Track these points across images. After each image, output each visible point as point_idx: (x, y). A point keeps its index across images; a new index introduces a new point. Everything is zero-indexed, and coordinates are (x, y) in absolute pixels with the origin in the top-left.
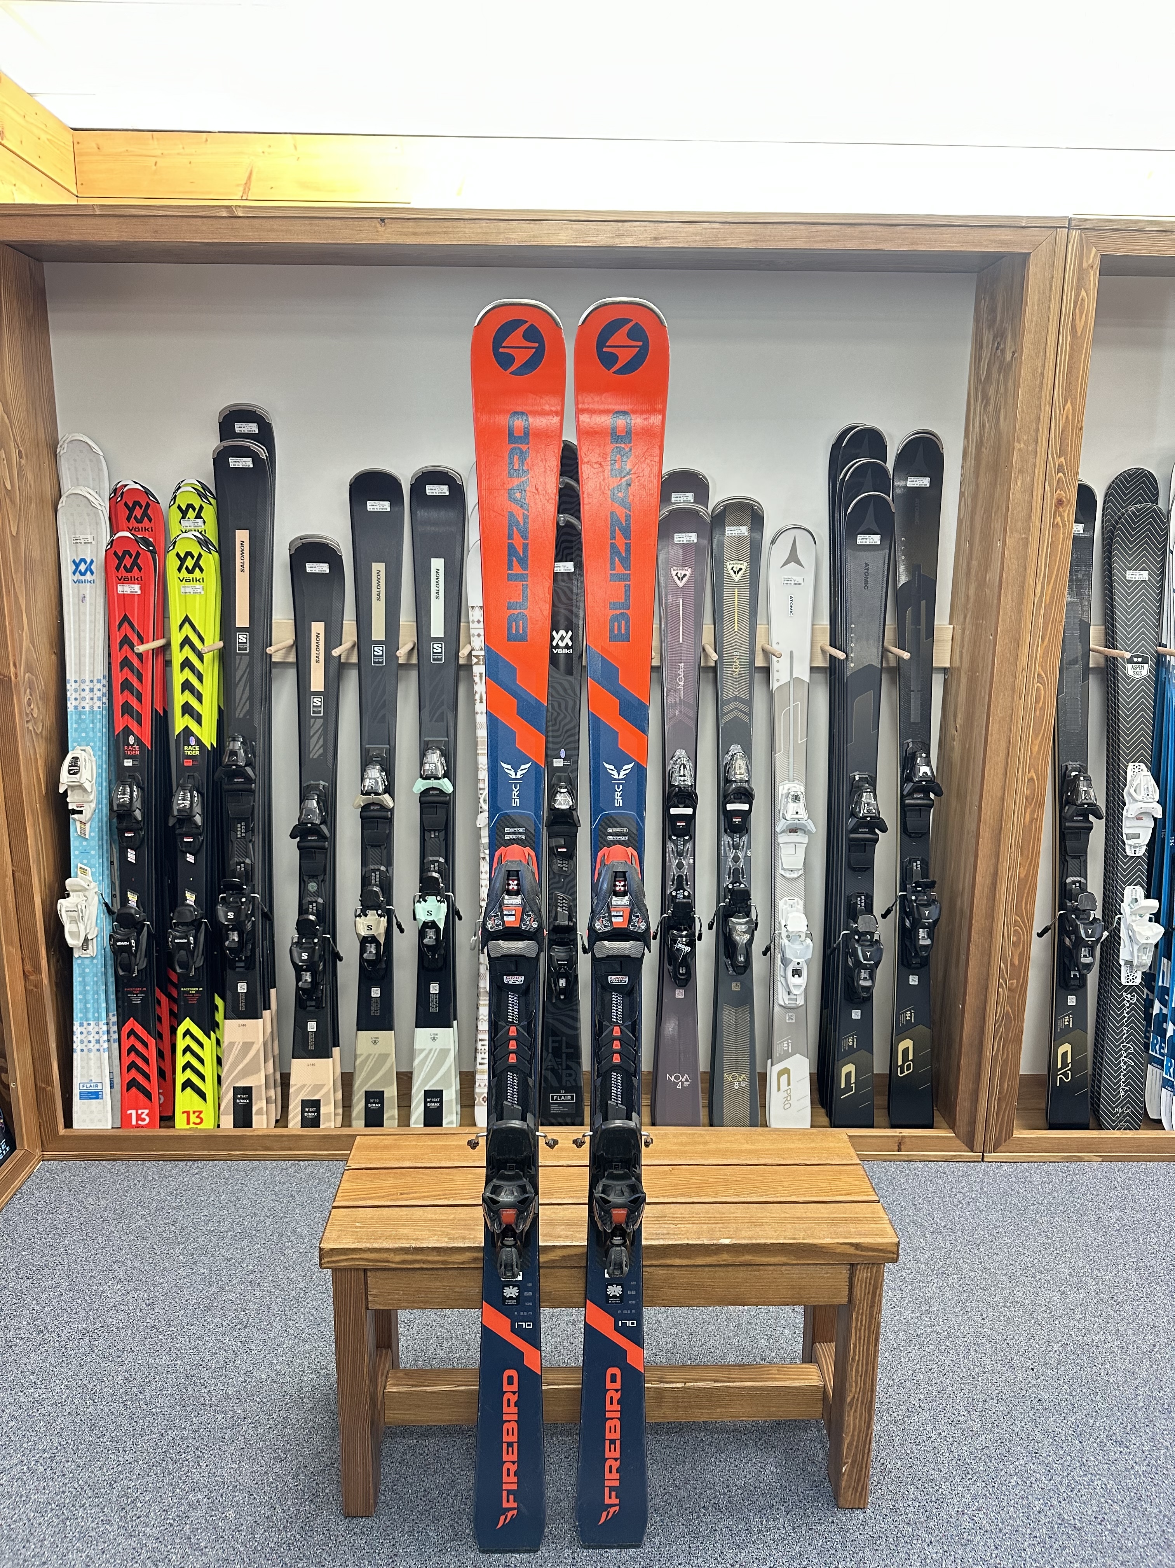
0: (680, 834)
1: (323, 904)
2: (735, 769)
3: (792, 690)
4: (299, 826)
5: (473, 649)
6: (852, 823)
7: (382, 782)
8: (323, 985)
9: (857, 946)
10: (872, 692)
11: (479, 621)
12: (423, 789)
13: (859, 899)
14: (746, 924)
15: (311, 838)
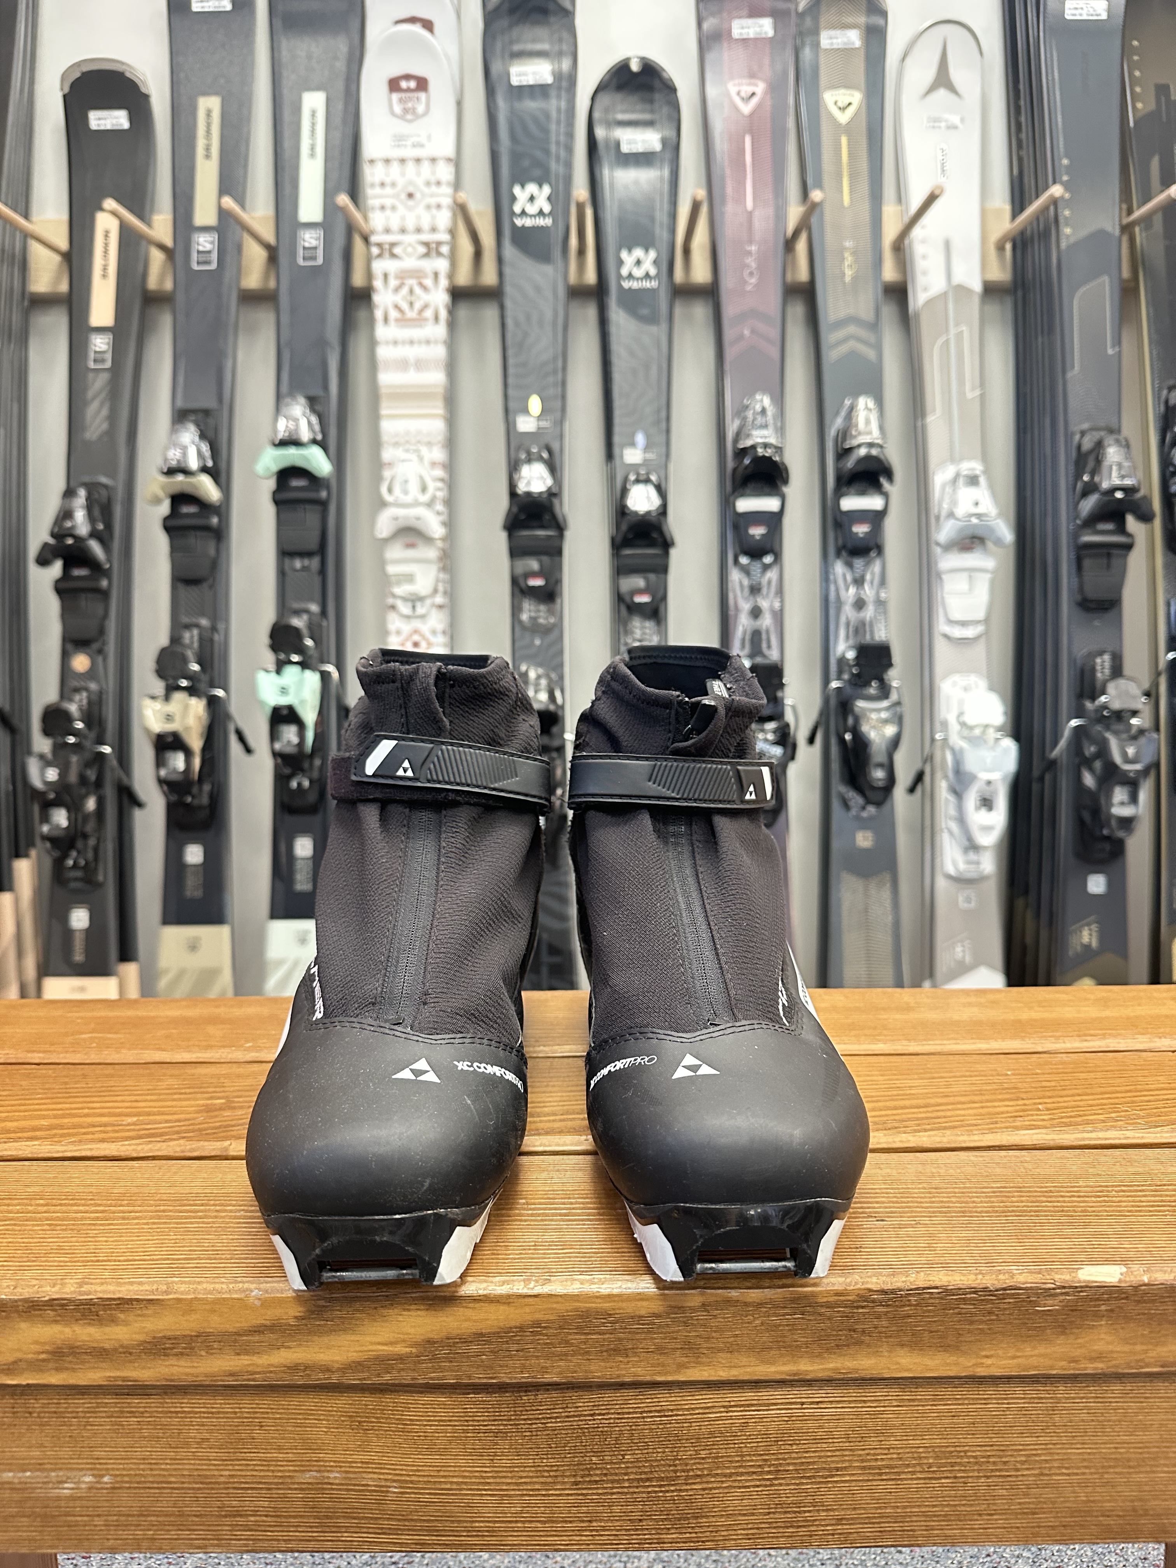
0: (756, 552)
1: (100, 693)
2: (857, 426)
3: (951, 306)
4: (51, 541)
5: (372, 232)
6: (1088, 505)
7: (200, 454)
8: (98, 840)
9: (1108, 735)
10: (1106, 279)
11: (383, 185)
12: (275, 468)
13: (1098, 660)
14: (887, 709)
15: (78, 572)
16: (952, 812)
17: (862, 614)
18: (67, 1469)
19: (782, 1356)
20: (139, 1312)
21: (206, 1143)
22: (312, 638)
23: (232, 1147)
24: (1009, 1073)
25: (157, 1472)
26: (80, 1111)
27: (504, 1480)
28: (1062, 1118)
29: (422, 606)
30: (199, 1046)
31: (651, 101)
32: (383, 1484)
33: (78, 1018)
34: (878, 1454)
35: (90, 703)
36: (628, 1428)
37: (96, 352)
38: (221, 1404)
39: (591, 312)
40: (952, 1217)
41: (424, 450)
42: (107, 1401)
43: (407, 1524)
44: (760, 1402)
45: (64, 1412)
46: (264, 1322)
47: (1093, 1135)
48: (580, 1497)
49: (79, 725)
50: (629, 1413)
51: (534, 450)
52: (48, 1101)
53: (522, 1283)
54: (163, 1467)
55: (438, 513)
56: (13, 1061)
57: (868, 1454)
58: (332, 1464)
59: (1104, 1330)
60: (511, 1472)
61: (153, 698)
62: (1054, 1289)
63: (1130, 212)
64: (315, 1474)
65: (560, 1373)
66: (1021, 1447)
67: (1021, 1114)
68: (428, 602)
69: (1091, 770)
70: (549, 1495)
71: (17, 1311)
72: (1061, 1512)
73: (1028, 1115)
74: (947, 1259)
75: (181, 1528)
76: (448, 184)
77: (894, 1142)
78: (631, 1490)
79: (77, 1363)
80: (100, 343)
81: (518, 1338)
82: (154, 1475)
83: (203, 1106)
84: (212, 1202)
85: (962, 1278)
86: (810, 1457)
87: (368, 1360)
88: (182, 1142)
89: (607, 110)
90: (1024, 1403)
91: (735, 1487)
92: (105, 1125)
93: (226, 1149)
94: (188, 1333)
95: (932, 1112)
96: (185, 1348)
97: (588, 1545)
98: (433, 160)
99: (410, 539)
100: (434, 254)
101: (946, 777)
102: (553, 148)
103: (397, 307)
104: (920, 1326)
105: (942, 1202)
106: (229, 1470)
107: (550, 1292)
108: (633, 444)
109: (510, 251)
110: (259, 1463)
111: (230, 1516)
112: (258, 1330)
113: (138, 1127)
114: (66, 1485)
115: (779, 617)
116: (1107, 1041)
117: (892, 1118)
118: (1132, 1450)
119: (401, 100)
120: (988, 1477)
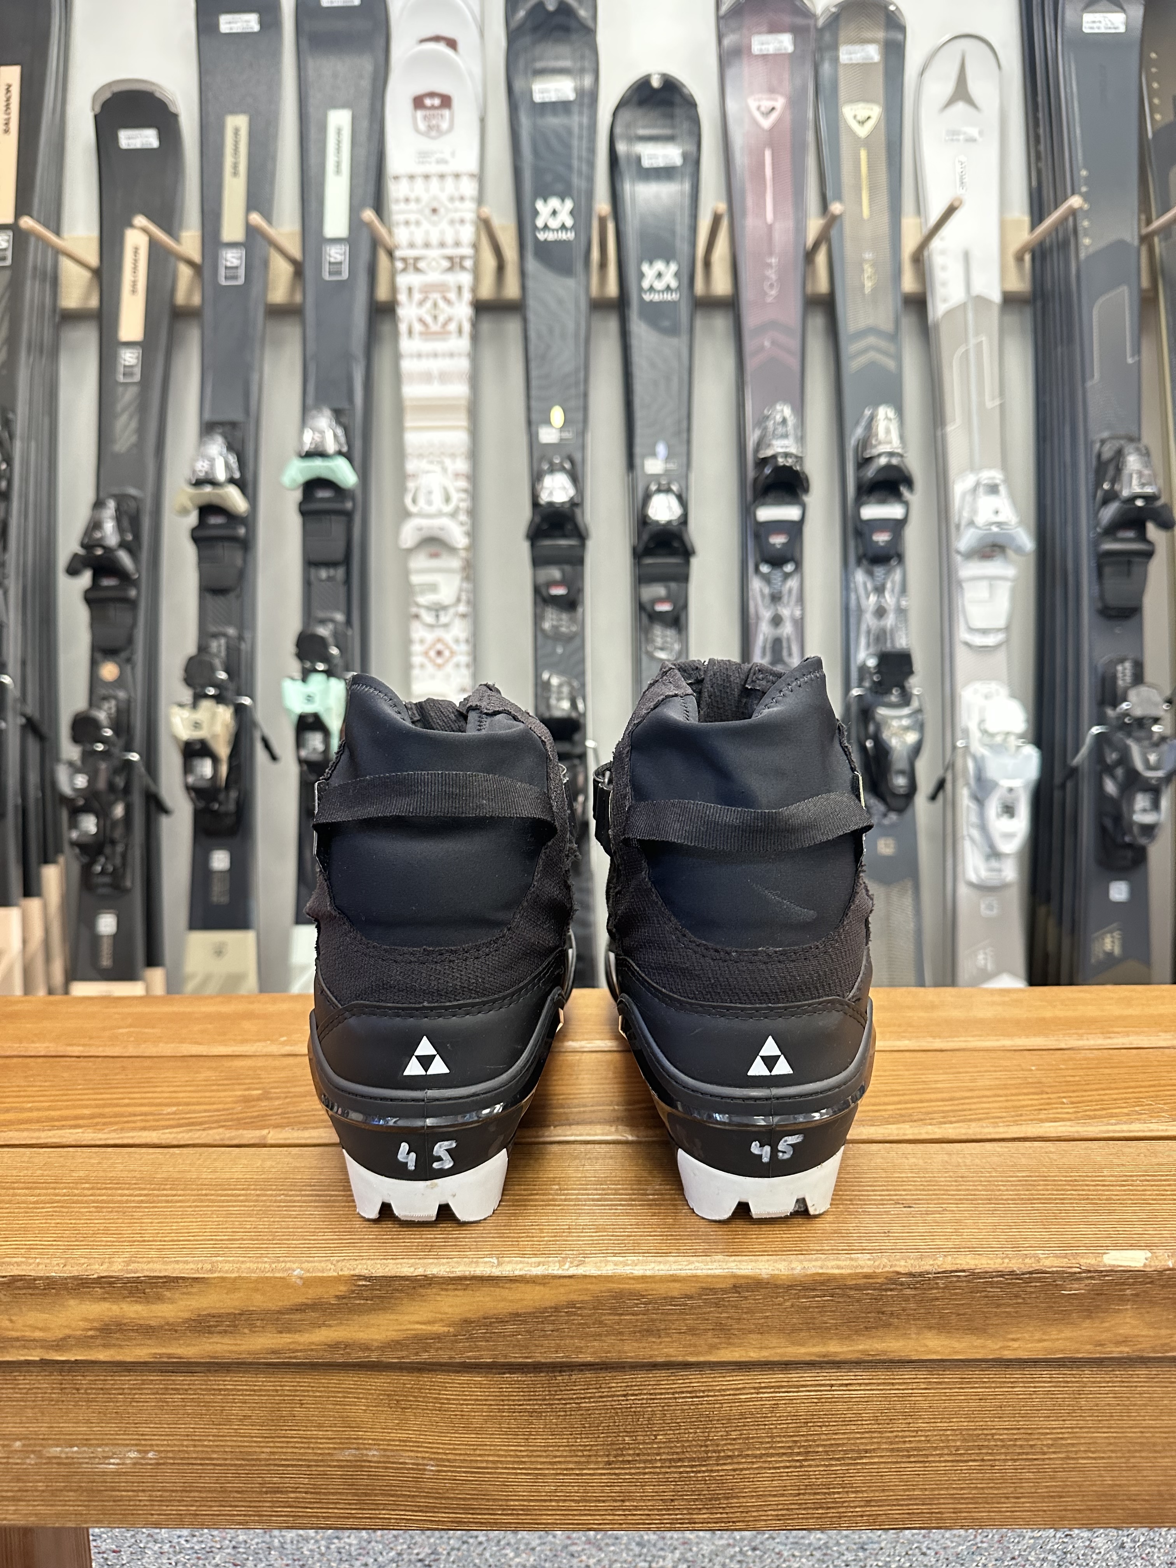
0: (777, 560)
1: (129, 701)
2: (877, 435)
3: (970, 316)
4: (81, 551)
5: (397, 247)
6: (1108, 513)
7: (227, 466)
8: (127, 846)
9: (1130, 742)
10: (1124, 290)
11: (407, 200)
12: (301, 479)
13: (1120, 668)
14: (909, 716)
15: (108, 582)
16: (974, 818)
17: (882, 623)
18: (113, 1445)
19: (812, 1337)
20: (185, 1290)
21: (245, 1132)
22: (337, 647)
23: (270, 1135)
24: (1033, 1068)
25: (200, 1449)
26: (121, 1101)
27: (539, 1459)
28: (1086, 1111)
29: (446, 615)
30: (234, 1040)
31: (672, 116)
32: (421, 1462)
33: (115, 1013)
34: (906, 1437)
35: (118, 711)
36: (660, 1408)
37: (125, 366)
38: (263, 1382)
39: (612, 325)
40: (978, 1204)
41: (448, 462)
42: (152, 1378)
43: (443, 1502)
44: (790, 1384)
45: (111, 1389)
46: (305, 1301)
47: (1117, 1128)
48: (613, 1477)
49: (108, 733)
50: (661, 1394)
51: (557, 461)
52: (91, 1091)
53: (557, 1264)
54: (206, 1443)
55: (462, 524)
56: (53, 1054)
57: (896, 1437)
58: (370, 1442)
59: (1130, 1314)
60: (545, 1451)
61: (181, 705)
62: (1079, 1273)
63: (1149, 222)
64: (353, 1452)
65: (594, 1353)
66: (1048, 1431)
67: (1046, 1107)
68: (452, 611)
69: (1113, 777)
70: (582, 1475)
71: (66, 1289)
72: (1087, 1495)
73: (1052, 1108)
74: (974, 1243)
75: (223, 1503)
76: (472, 199)
77: (920, 1133)
78: (663, 1470)
79: (125, 1340)
80: (129, 358)
81: (553, 1318)
82: (198, 1452)
83: (240, 1096)
84: (253, 1187)
85: (989, 1262)
86: (839, 1439)
87: (407, 1339)
88: (221, 1130)
89: (628, 126)
90: (1050, 1387)
91: (765, 1468)
92: (146, 1114)
93: (265, 1137)
94: (233, 1310)
95: (957, 1105)
96: (229, 1326)
97: (621, 1524)
98: (457, 176)
99: (433, 549)
100: (457, 268)
101: (967, 784)
102: (575, 163)
103: (421, 320)
104: (947, 1309)
105: (968, 1190)
106: (270, 1447)
107: (584, 1273)
108: (654, 454)
109: (532, 265)
110: (299, 1440)
111: (271, 1492)
112: (300, 1309)
113: (177, 1117)
114: (112, 1461)
115: (800, 624)
116: (1131, 1038)
117: (918, 1110)
118: (1157, 1435)
119: (425, 118)
120: (1015, 1460)
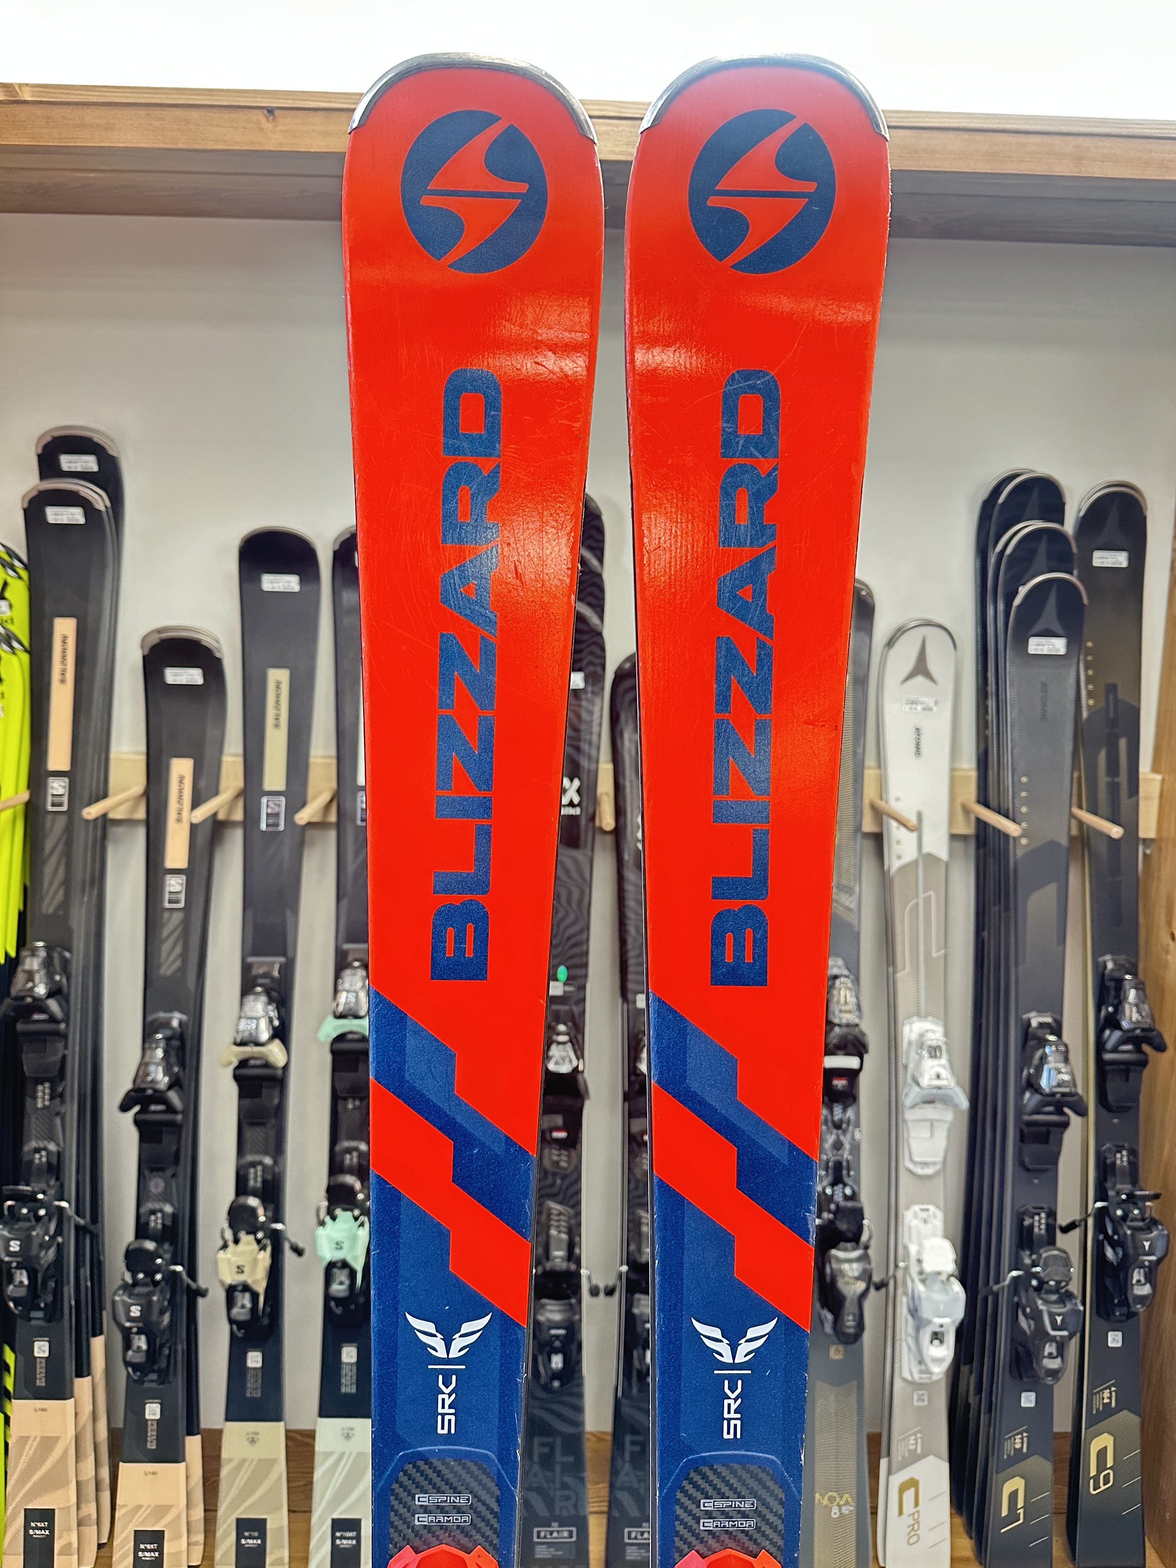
2: (837, 1005)
3: (921, 870)
4: (133, 1092)
6: (1031, 1102)
7: (269, 1019)
8: (172, 1346)
9: (1041, 1306)
12: (332, 1033)
13: (1036, 1219)
14: (858, 1260)
15: (155, 1107)
37: (170, 892)
69: (1027, 1318)
80: (175, 885)
102: (583, 745)
